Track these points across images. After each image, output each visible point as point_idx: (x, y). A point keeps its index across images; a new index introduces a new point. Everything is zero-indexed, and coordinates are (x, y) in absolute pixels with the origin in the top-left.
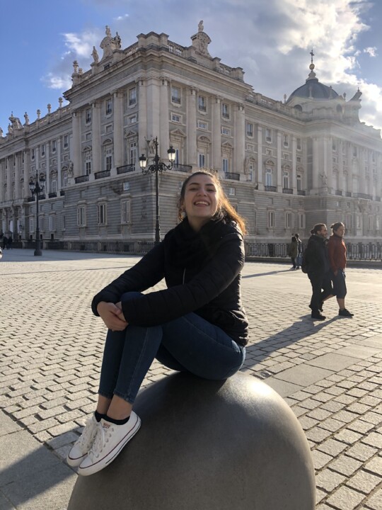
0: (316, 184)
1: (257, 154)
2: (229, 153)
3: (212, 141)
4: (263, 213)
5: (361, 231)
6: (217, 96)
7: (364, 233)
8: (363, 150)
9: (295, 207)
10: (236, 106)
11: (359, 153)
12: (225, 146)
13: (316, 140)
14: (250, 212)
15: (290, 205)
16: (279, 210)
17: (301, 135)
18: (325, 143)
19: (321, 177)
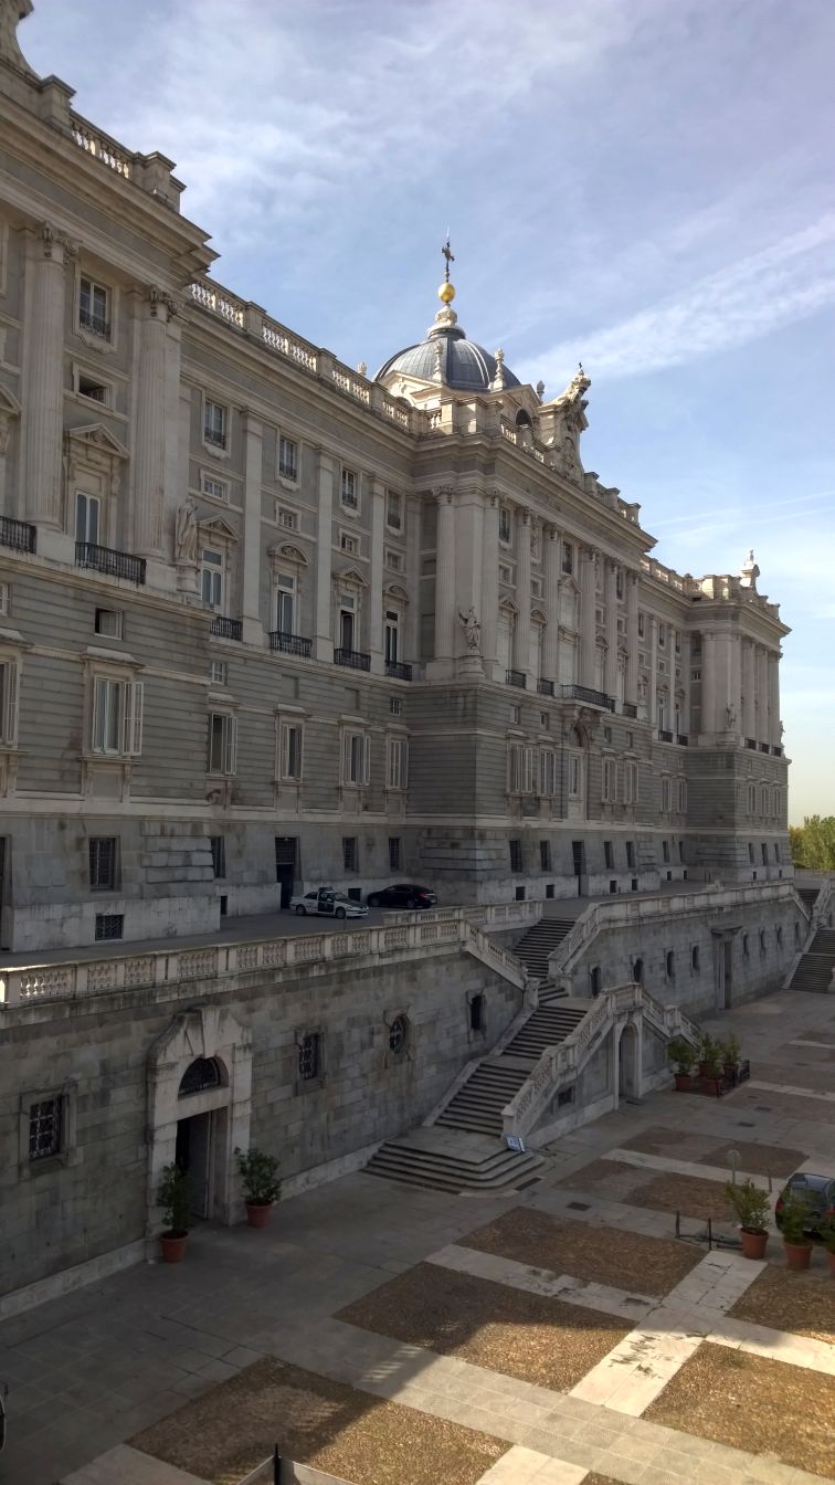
0: (445, 646)
1: (242, 516)
2: (106, 474)
3: (23, 408)
4: (258, 725)
5: (582, 805)
6: (48, 225)
7: (591, 812)
8: (591, 558)
9: (377, 717)
10: (141, 298)
11: (579, 566)
12: (88, 441)
13: (449, 501)
14: (190, 712)
15: (358, 708)
16: (321, 721)
17: (401, 481)
18: (478, 514)
19: (462, 623)
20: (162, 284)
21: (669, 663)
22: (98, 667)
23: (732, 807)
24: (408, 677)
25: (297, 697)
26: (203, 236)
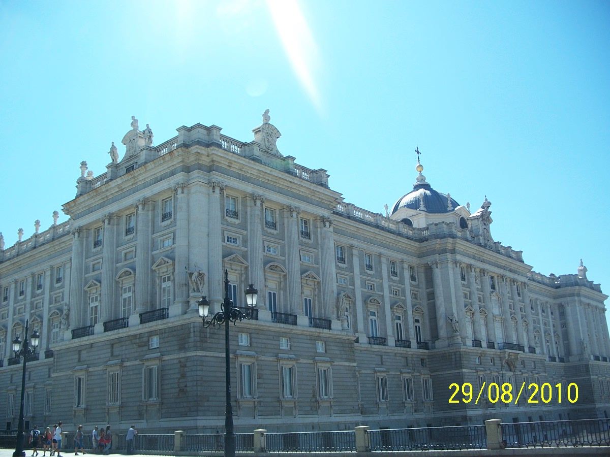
0: (443, 332)
1: (354, 290)
2: (313, 288)
3: (287, 271)
4: (368, 379)
6: (292, 206)
8: (503, 281)
9: (416, 368)
10: (320, 221)
11: (498, 284)
12: (307, 278)
13: (437, 267)
15: (407, 365)
16: (393, 373)
17: (415, 261)
18: (451, 271)
19: (450, 321)
20: (327, 214)
21: (549, 322)
22: (319, 364)
24: (427, 348)
25: (382, 364)
26: (340, 195)
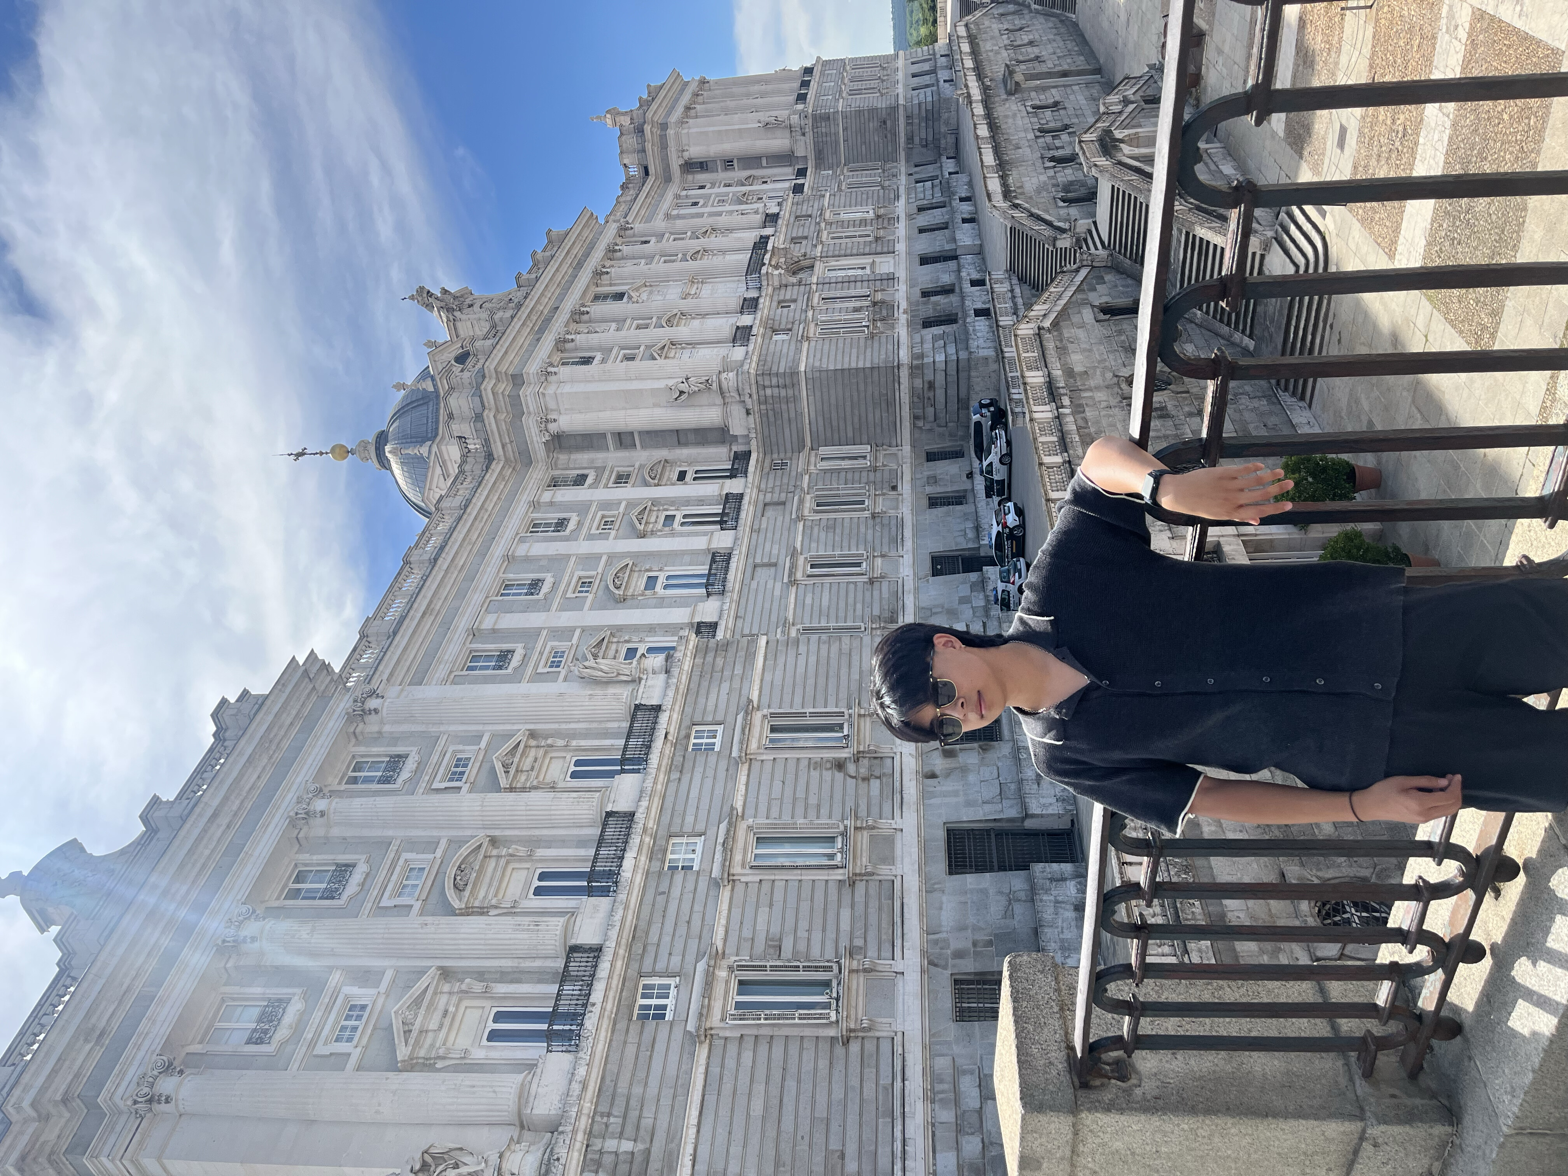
0: (709, 415)
1: (583, 629)
2: (546, 753)
3: (482, 833)
4: (808, 601)
5: (878, 259)
6: (292, 814)
7: (885, 249)
8: (607, 273)
9: (792, 483)
10: (361, 725)
11: (615, 285)
12: (512, 771)
13: (555, 420)
14: (798, 654)
15: (784, 503)
16: (800, 538)
17: (538, 474)
18: (567, 389)
19: (683, 397)
20: (342, 705)
21: (718, 195)
22: (753, 745)
23: (873, 111)
24: (748, 455)
25: (774, 565)
26: (293, 666)
